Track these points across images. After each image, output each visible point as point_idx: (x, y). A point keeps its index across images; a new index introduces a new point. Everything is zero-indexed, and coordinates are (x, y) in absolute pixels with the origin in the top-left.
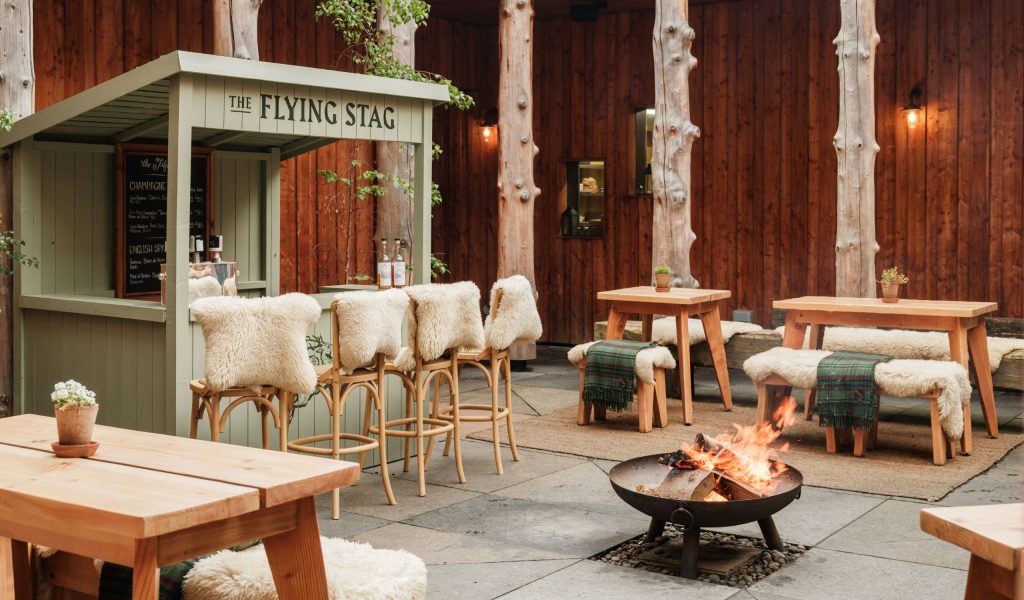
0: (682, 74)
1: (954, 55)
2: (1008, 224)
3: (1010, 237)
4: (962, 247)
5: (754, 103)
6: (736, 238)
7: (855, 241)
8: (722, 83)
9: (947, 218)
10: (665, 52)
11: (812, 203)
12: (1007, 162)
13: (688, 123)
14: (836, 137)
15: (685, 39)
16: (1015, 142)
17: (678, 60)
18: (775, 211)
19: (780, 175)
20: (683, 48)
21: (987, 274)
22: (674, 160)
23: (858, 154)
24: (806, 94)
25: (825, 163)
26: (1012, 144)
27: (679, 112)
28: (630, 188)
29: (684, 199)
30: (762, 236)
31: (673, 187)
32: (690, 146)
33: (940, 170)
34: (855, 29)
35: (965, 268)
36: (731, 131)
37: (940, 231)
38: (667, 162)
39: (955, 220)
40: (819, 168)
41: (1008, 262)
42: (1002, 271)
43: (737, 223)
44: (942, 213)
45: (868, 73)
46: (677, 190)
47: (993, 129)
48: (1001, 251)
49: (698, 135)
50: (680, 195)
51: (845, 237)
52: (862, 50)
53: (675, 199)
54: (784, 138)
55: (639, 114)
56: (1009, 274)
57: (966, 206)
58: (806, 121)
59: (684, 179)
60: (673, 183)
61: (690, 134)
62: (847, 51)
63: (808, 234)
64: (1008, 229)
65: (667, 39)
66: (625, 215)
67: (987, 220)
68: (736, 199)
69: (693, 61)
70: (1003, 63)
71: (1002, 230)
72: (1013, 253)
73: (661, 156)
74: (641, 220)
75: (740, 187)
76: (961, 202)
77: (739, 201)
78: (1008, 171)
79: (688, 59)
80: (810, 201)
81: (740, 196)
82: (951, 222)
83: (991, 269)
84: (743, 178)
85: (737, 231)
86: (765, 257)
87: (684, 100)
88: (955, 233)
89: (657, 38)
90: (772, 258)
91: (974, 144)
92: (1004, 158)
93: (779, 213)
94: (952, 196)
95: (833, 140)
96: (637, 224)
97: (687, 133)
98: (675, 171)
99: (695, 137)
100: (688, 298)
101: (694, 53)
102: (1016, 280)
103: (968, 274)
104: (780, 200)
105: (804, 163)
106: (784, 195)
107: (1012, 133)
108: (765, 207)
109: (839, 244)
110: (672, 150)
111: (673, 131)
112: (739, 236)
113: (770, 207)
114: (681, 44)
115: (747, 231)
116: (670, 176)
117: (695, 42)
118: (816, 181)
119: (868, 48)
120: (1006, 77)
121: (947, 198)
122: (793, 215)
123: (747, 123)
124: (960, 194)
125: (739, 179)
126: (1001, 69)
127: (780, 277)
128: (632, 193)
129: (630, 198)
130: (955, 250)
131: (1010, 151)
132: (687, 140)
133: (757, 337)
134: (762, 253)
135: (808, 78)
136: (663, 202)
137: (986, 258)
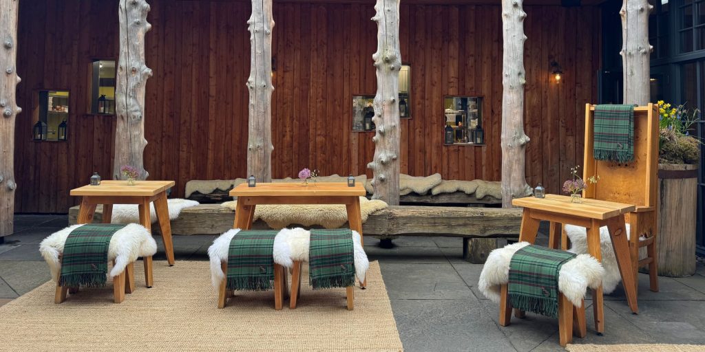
0: (141, 34)
1: (292, 43)
2: (319, 132)
3: (319, 139)
4: (295, 144)
5: (175, 60)
6: (162, 141)
7: (261, 144)
8: (154, 47)
9: (288, 129)
10: (129, 18)
11: (211, 120)
12: (318, 100)
13: (144, 66)
14: (249, 80)
15: (143, 10)
16: (323, 90)
17: (138, 23)
18: (188, 124)
19: (191, 104)
20: (142, 16)
21: (308, 159)
22: (134, 90)
23: (263, 91)
24: (208, 57)
25: (219, 98)
26: (320, 90)
27: (138, 59)
28: (88, 109)
29: (141, 117)
30: (179, 139)
31: (133, 109)
32: (145, 82)
33: (284, 104)
34: (262, 15)
35: (297, 156)
36: (160, 76)
37: (284, 136)
38: (128, 91)
39: (292, 131)
40: (216, 100)
41: (319, 152)
42: (316, 156)
43: (163, 132)
44: (285, 126)
45: (268, 42)
46: (136, 111)
47: (311, 83)
48: (315, 147)
49: (151, 75)
50: (138, 114)
51: (253, 142)
52: (266, 28)
53: (134, 117)
54: (194, 82)
55: (95, 63)
56: (319, 159)
57: (298, 123)
58: (208, 73)
59: (141, 104)
60: (133, 106)
61: (146, 74)
62: (257, 28)
63: (208, 138)
64: (319, 135)
65: (131, 9)
66: (84, 126)
67: (308, 130)
68: (162, 117)
69: (149, 25)
70: (317, 50)
71: (316, 136)
72: (322, 147)
73: (124, 87)
74: (95, 129)
75: (165, 110)
76: (295, 121)
77: (164, 119)
78: (319, 105)
79: (145, 24)
80: (210, 119)
81: (165, 116)
82: (290, 131)
83: (310, 156)
84: (167, 104)
85: (162, 137)
86: (181, 152)
87: (142, 51)
88: (292, 137)
89: (123, 7)
90: (185, 153)
91: (302, 91)
92: (317, 99)
93: (190, 125)
94: (290, 117)
95: (247, 81)
96: (93, 133)
97: (144, 72)
98: (135, 98)
99: (149, 76)
101: (149, 20)
102: (323, 162)
103: (299, 159)
104: (191, 118)
105: (206, 97)
106: (193, 116)
107: (321, 86)
108: (182, 122)
109: (250, 146)
110: (132, 84)
111: (134, 71)
112: (164, 140)
113: (185, 122)
114: (140, 13)
115: (169, 136)
116: (131, 101)
117: (149, 14)
118: (214, 107)
119: (269, 28)
120: (318, 57)
121: (288, 118)
122: (199, 127)
123: (171, 72)
124: (294, 117)
125: (165, 105)
126: (315, 52)
127: (189, 164)
128: (89, 112)
129: (88, 115)
130: (292, 146)
131: (320, 94)
132: (144, 78)
134: (179, 150)
136: (125, 119)
137: (307, 151)
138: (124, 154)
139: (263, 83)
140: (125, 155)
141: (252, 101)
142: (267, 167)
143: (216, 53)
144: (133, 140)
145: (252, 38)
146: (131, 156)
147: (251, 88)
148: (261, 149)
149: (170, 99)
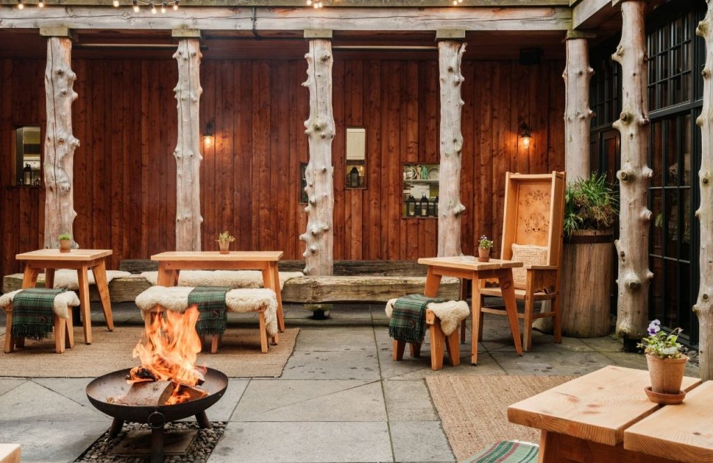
0: (67, 103)
1: (231, 105)
2: (262, 205)
3: (264, 213)
4: (236, 219)
5: (104, 127)
6: (92, 215)
7: (189, 216)
8: (82, 112)
9: (228, 202)
10: (55, 88)
11: (144, 192)
12: (261, 169)
13: (72, 137)
14: (176, 150)
15: (69, 79)
16: (266, 158)
17: (64, 93)
18: (119, 197)
19: (123, 174)
20: (68, 85)
21: (251, 234)
22: (62, 162)
23: (190, 161)
24: (140, 123)
25: (152, 167)
26: (264, 158)
27: (65, 129)
28: (13, 181)
29: (69, 188)
30: (110, 213)
31: (62, 180)
32: (73, 152)
33: (223, 173)
34: (188, 82)
35: (238, 231)
36: (88, 144)
37: (224, 209)
38: (56, 162)
39: (232, 203)
40: (148, 170)
41: (263, 227)
42: (259, 233)
43: (93, 205)
44: (225, 199)
45: (195, 110)
46: (64, 182)
47: (254, 150)
48: (258, 220)
49: (79, 145)
50: (66, 185)
51: (182, 213)
52: (192, 96)
53: (63, 188)
54: (125, 151)
55: (18, 130)
56: (263, 234)
57: (239, 194)
58: (140, 139)
59: (69, 175)
60: (61, 177)
61: (73, 144)
62: (183, 96)
63: (142, 212)
64: (263, 208)
65: (57, 79)
66: (9, 200)
67: (251, 203)
68: (92, 189)
69: (75, 95)
70: (259, 112)
71: (259, 209)
72: (265, 222)
73: (52, 159)
74: (21, 203)
75: (95, 181)
76: (236, 192)
77: (94, 191)
78: (262, 174)
79: (71, 94)
80: (143, 191)
81: (95, 188)
82: (230, 204)
83: (253, 232)
84: (97, 175)
85: (93, 210)
86: (113, 227)
87: (69, 121)
88: (232, 210)
89: (49, 77)
90: (117, 227)
91: (243, 158)
92: (260, 167)
93: (122, 198)
94: (231, 189)
95: (174, 151)
96: (18, 206)
97: (71, 143)
98: (63, 169)
99: (77, 146)
100: (89, 256)
101: (75, 89)
102: (267, 237)
103: (240, 235)
104: (122, 189)
105: (138, 167)
106: (125, 187)
107: (264, 153)
108: (113, 194)
109: (179, 217)
110: (60, 154)
111: (62, 141)
112: (94, 214)
113: (116, 194)
114: (66, 83)
115: (100, 210)
116: (59, 172)
117: (75, 82)
118: (147, 178)
119: (196, 96)
120: (261, 120)
121: (228, 189)
122: (131, 200)
123: (100, 140)
124: (235, 188)
125: (95, 176)
126: (258, 115)
127: (122, 239)
128: (14, 184)
129: (13, 188)
130: (233, 221)
131: (263, 163)
132: (71, 148)
133: (129, 280)
134: (110, 225)
135: (141, 113)
136: (54, 190)
137: (250, 225)
138: (53, 225)
139: (191, 153)
140: (56, 226)
141: (179, 172)
142: (196, 239)
143: (148, 117)
144: (62, 211)
145: (178, 106)
146: (61, 228)
147: (178, 158)
148: (189, 221)
149: (100, 170)
